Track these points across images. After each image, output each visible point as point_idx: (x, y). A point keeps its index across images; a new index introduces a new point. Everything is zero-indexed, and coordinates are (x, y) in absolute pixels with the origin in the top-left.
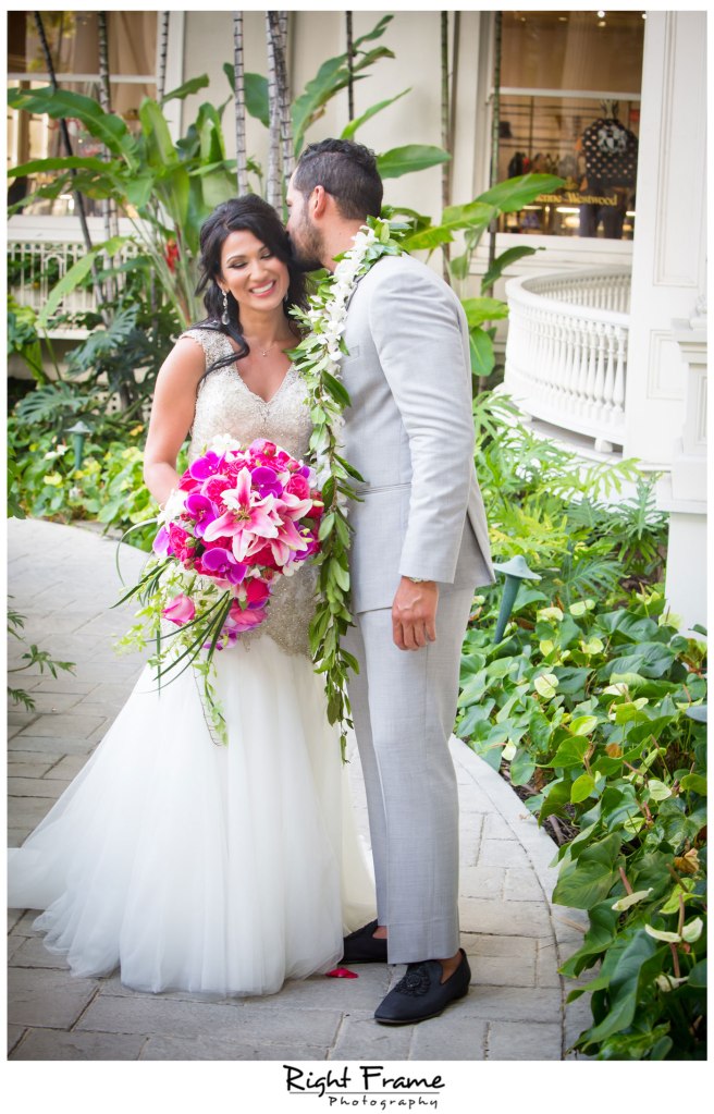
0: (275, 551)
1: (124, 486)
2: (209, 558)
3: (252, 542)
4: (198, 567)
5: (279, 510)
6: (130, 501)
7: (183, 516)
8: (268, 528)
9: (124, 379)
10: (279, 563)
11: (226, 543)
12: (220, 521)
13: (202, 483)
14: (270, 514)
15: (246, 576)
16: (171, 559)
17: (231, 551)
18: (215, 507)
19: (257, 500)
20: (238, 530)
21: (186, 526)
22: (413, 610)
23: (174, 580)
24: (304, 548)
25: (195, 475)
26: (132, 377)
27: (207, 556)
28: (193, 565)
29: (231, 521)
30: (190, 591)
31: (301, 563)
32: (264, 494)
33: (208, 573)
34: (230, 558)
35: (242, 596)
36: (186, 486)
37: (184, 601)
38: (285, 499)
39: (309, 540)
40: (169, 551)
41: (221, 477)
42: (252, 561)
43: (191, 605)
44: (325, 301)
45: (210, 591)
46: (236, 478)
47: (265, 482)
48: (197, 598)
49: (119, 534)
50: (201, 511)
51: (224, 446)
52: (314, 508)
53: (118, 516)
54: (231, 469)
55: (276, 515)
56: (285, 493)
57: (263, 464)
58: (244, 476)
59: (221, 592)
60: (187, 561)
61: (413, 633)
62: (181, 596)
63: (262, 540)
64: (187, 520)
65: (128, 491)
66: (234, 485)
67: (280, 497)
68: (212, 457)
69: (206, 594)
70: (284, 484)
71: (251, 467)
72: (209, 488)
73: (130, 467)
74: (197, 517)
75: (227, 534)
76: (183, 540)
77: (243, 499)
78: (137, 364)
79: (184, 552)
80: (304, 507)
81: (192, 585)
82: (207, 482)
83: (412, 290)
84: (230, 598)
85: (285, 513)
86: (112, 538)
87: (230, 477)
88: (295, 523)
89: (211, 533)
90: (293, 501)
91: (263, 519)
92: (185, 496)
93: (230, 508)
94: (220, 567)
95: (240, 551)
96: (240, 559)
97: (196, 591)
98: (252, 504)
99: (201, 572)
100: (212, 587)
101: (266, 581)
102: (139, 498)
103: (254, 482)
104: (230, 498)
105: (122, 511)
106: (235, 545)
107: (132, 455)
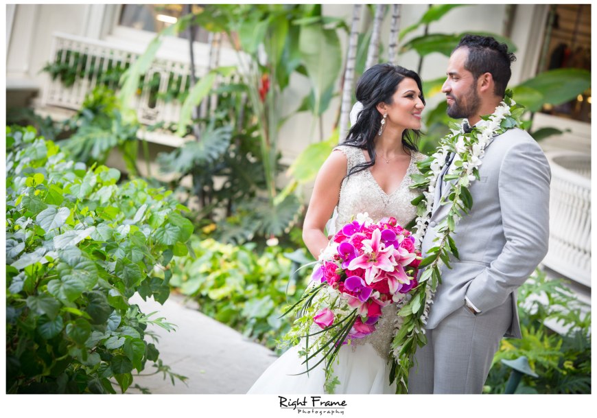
0: (389, 282)
1: (204, 268)
2: (347, 281)
3: (377, 275)
4: (341, 289)
5: (396, 257)
6: (211, 279)
7: (335, 256)
8: (389, 267)
9: (205, 184)
10: (392, 291)
11: (361, 272)
12: (359, 259)
13: (349, 238)
14: (390, 258)
15: (370, 296)
16: (323, 285)
17: (364, 279)
18: (357, 251)
19: (382, 249)
20: (369, 266)
21: (337, 263)
23: (323, 299)
24: (408, 283)
25: (345, 233)
26: (211, 183)
28: (338, 286)
29: (366, 259)
30: (333, 306)
31: (403, 295)
32: (387, 245)
33: (347, 291)
34: (363, 283)
35: (364, 314)
36: (338, 240)
37: (328, 313)
38: (400, 251)
39: (412, 278)
40: (322, 280)
41: (363, 234)
42: (376, 286)
43: (332, 315)
45: (345, 309)
46: (371, 235)
47: (388, 237)
48: (336, 312)
49: (196, 305)
50: (347, 253)
51: (364, 220)
52: (416, 260)
53: (198, 291)
54: (367, 230)
55: (394, 259)
56: (400, 248)
57: (389, 228)
58: (377, 234)
59: (352, 309)
60: (334, 283)
62: (326, 309)
63: (384, 272)
64: (338, 259)
65: (207, 274)
66: (370, 238)
67: (397, 249)
68: (356, 224)
69: (343, 309)
70: (400, 242)
71: (381, 229)
72: (353, 240)
73: (210, 255)
74: (344, 258)
75: (363, 267)
76: (333, 270)
77: (375, 248)
78: (218, 173)
79: (333, 278)
80: (410, 257)
81: (334, 303)
82: (352, 237)
84: (356, 315)
85: (400, 260)
86: (188, 308)
87: (367, 235)
88: (404, 267)
89: (353, 265)
90: (405, 253)
91: (385, 260)
92: (338, 245)
93: (366, 252)
94: (355, 289)
95: (370, 278)
96: (369, 283)
97: (336, 307)
98: (380, 250)
99: (342, 291)
100: (346, 306)
101: (381, 302)
102: (218, 279)
103: (382, 240)
104: (367, 246)
105: (202, 287)
106: (367, 274)
107: (211, 245)
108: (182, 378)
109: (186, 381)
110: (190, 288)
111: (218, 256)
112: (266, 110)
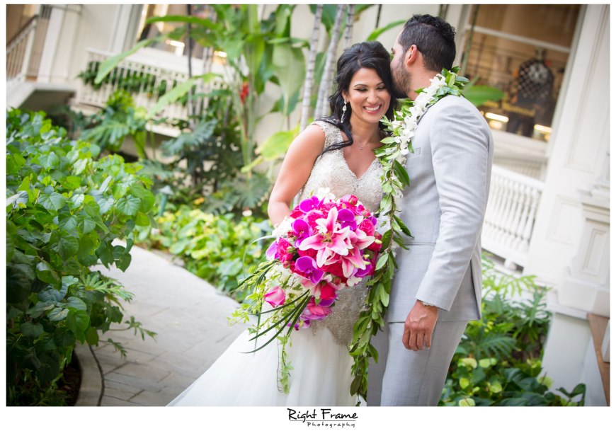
0: (344, 266)
1: (189, 233)
2: (299, 261)
3: (330, 257)
4: (292, 268)
5: (352, 240)
6: (194, 242)
7: (289, 233)
8: (343, 249)
9: (197, 166)
10: (346, 275)
11: (313, 253)
12: (312, 238)
13: (305, 214)
14: (346, 240)
15: (322, 278)
16: (276, 261)
17: (316, 260)
18: (311, 230)
19: (338, 229)
20: (323, 247)
21: (290, 240)
22: (419, 323)
23: (276, 276)
24: (364, 268)
25: (302, 208)
26: (202, 166)
27: (299, 260)
28: (289, 265)
29: (320, 240)
30: (285, 285)
31: (360, 279)
32: (344, 226)
33: (298, 272)
34: (314, 264)
35: (318, 295)
36: (295, 215)
37: (279, 292)
38: (357, 233)
39: (368, 263)
40: (276, 256)
41: (319, 212)
42: (328, 269)
43: (283, 295)
44: (404, 115)
45: (298, 288)
46: (327, 213)
47: (346, 217)
48: (288, 291)
49: (182, 263)
50: (301, 230)
51: (325, 195)
52: (374, 243)
53: (183, 251)
54: (325, 208)
55: (349, 242)
56: (358, 230)
57: (348, 208)
58: (334, 213)
59: (305, 290)
60: (286, 262)
61: (416, 339)
62: (277, 288)
63: (337, 256)
64: (291, 236)
65: (192, 237)
66: (326, 217)
67: (354, 231)
68: (315, 200)
69: (294, 289)
70: (358, 223)
71: (339, 208)
72: (309, 217)
73: (195, 222)
74: (298, 235)
75: (315, 248)
76: (285, 248)
77: (330, 228)
78: (207, 158)
79: (285, 256)
80: (368, 240)
81: (286, 282)
82: (308, 213)
83: (462, 118)
84: (309, 295)
85: (356, 243)
86: (176, 264)
87: (324, 213)
88: (361, 251)
89: (305, 245)
90: (362, 235)
91: (340, 241)
92: (293, 220)
93: (320, 232)
94: (307, 270)
95: (321, 260)
96: (320, 266)
97: (288, 286)
98: (335, 231)
99: (293, 271)
100: (299, 286)
101: (334, 285)
102: (200, 242)
103: (339, 219)
104: (322, 225)
105: (187, 248)
106: (318, 256)
107: (197, 215)
108: (152, 334)
109: (155, 336)
110: (177, 248)
111: (202, 224)
112: (246, 111)
